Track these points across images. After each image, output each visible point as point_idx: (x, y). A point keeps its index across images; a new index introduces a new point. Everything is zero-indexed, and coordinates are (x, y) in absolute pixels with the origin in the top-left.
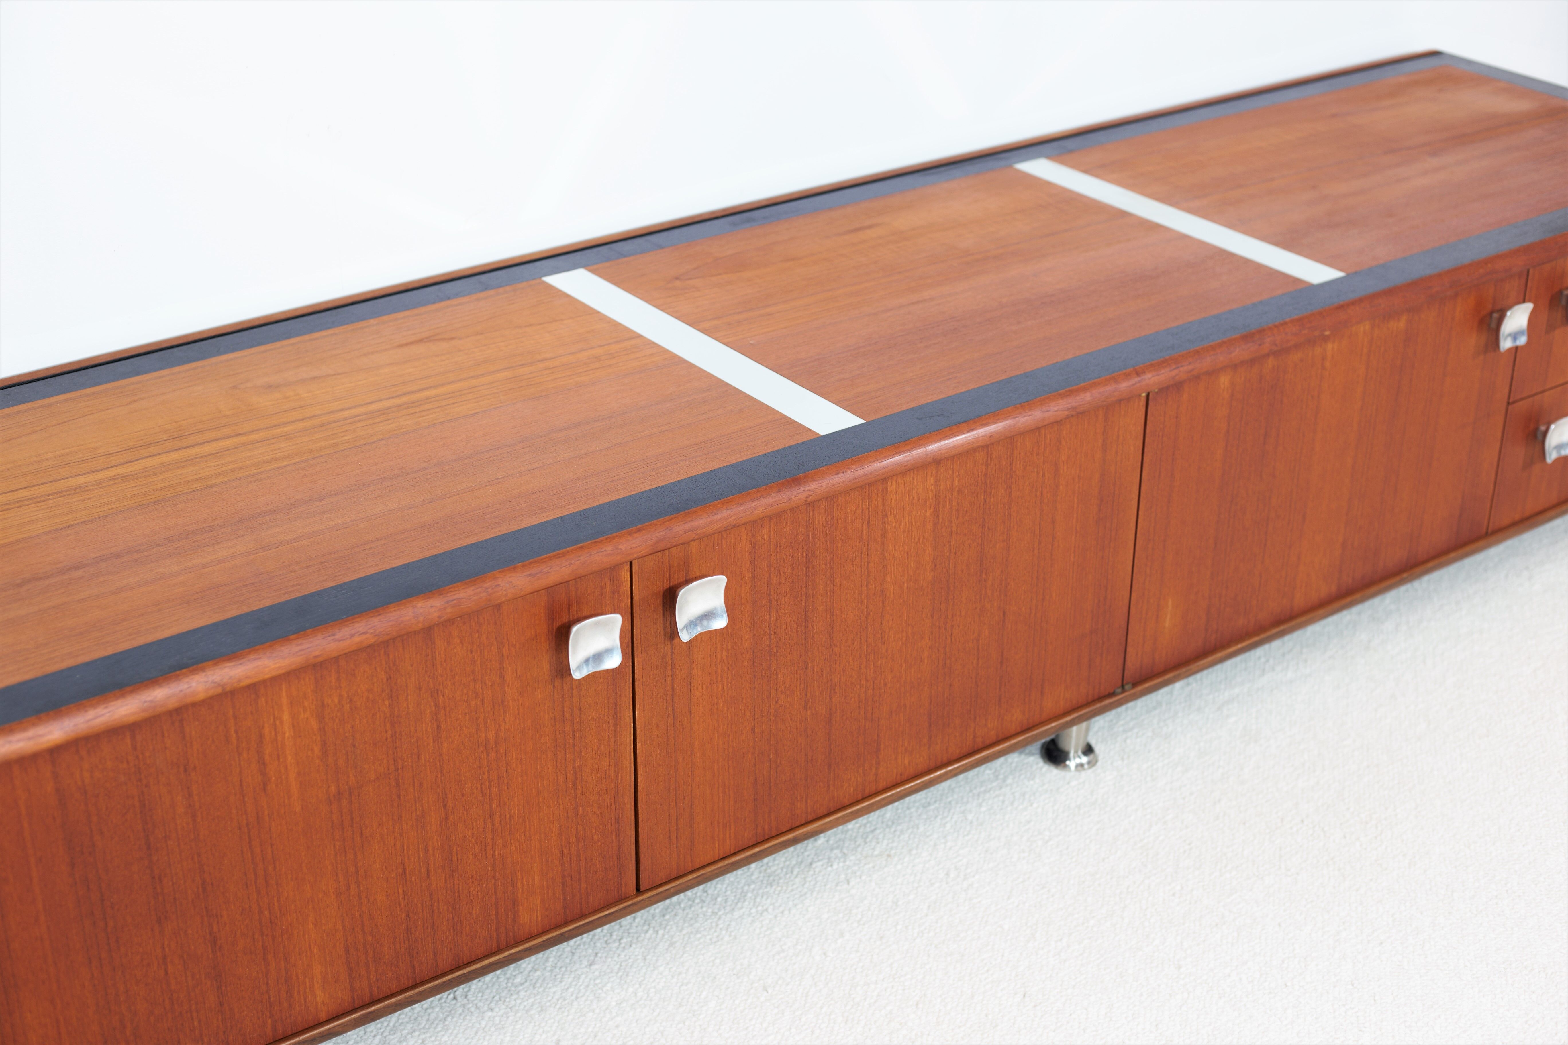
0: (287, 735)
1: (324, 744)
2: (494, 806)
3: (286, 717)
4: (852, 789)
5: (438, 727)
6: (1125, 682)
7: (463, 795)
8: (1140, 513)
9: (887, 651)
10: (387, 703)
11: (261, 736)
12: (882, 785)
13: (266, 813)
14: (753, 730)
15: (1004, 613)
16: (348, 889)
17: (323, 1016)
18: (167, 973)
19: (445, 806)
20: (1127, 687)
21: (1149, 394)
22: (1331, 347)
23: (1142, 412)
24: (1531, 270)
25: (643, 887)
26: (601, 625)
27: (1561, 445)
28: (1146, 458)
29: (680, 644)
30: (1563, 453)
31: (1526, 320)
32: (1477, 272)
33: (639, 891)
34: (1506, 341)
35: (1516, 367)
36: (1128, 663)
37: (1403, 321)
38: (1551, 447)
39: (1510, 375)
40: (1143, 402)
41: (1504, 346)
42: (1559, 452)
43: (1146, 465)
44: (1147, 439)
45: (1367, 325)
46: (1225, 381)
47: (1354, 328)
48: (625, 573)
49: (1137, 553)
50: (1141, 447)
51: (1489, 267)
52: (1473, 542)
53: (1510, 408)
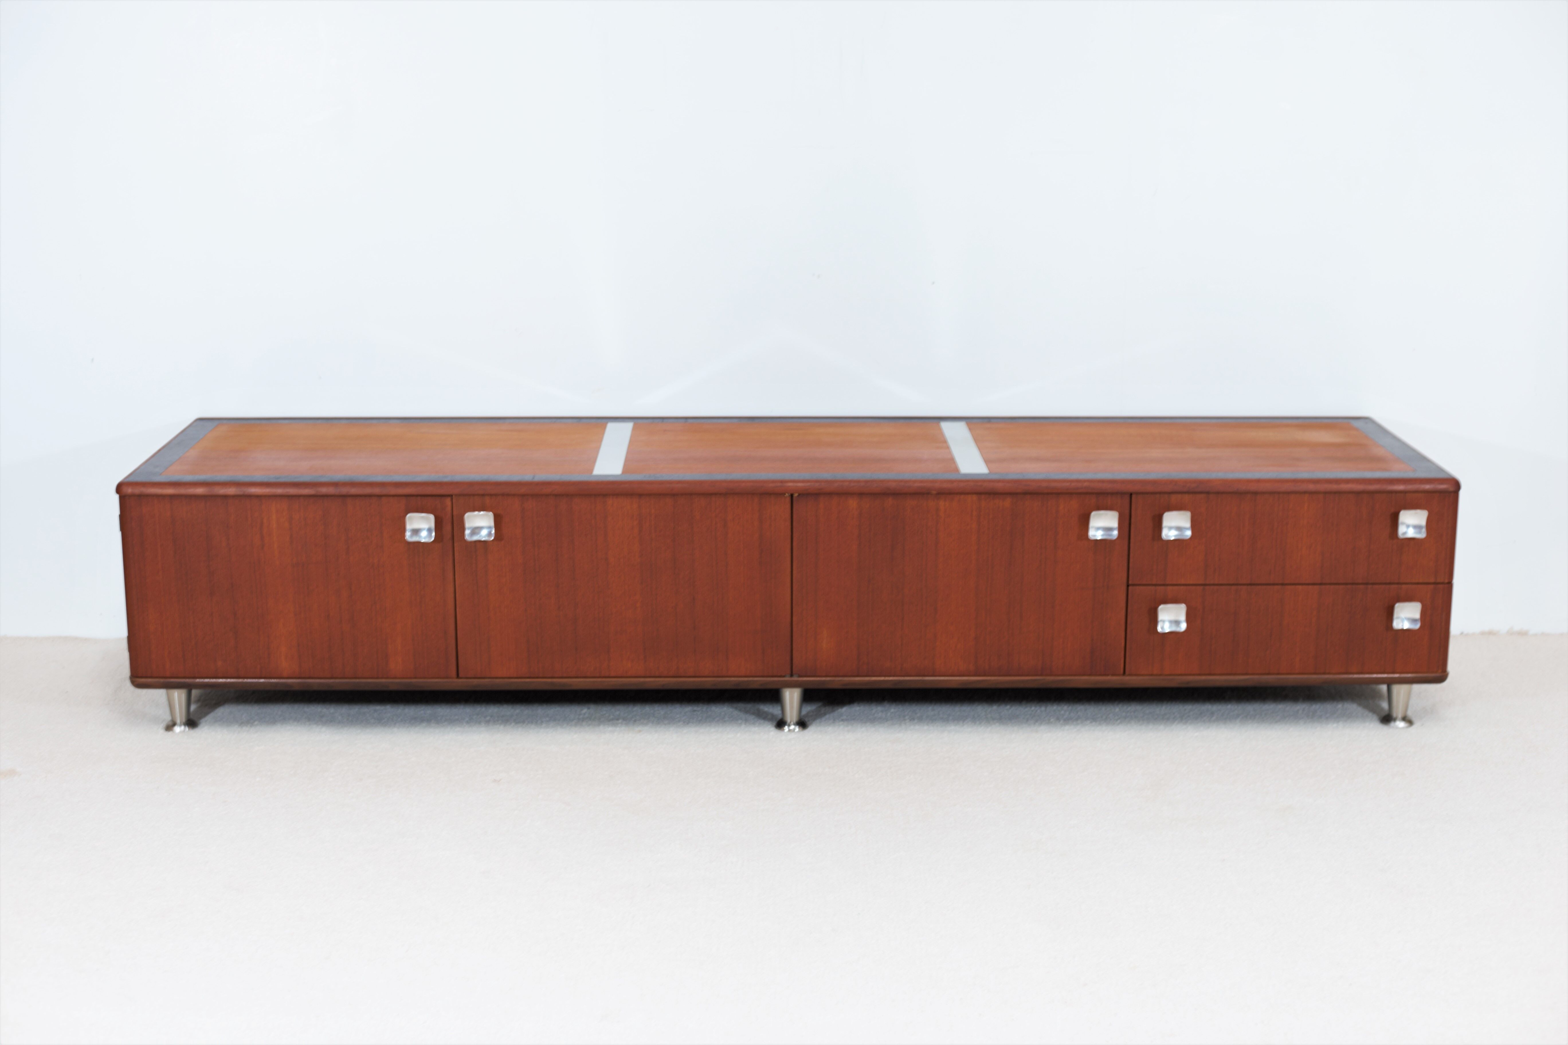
0: (274, 526)
1: (291, 536)
2: (376, 598)
3: (274, 517)
4: (592, 669)
5: (348, 548)
6: (794, 674)
7: (360, 587)
8: (793, 567)
9: (611, 594)
10: (323, 527)
11: (262, 523)
13: (263, 560)
14: (526, 610)
15: (694, 598)
16: (300, 613)
17: (285, 675)
19: (350, 589)
20: (794, 676)
21: (792, 496)
22: (942, 504)
23: (788, 506)
24: (1134, 496)
25: (460, 675)
26: (422, 517)
27: (1171, 622)
28: (794, 535)
29: (465, 541)
30: (1174, 629)
31: (1115, 524)
32: (1073, 484)
33: (458, 676)
34: (1096, 533)
35: (1131, 560)
36: (794, 661)
37: (1008, 502)
38: (1161, 621)
39: (1126, 565)
40: (788, 500)
41: (1095, 536)
42: (1170, 627)
43: (795, 539)
44: (794, 524)
45: (975, 497)
46: (853, 503)
47: (962, 496)
48: (448, 501)
49: (794, 592)
50: (790, 527)
51: (1086, 484)
52: (1108, 675)
53: (1130, 588)
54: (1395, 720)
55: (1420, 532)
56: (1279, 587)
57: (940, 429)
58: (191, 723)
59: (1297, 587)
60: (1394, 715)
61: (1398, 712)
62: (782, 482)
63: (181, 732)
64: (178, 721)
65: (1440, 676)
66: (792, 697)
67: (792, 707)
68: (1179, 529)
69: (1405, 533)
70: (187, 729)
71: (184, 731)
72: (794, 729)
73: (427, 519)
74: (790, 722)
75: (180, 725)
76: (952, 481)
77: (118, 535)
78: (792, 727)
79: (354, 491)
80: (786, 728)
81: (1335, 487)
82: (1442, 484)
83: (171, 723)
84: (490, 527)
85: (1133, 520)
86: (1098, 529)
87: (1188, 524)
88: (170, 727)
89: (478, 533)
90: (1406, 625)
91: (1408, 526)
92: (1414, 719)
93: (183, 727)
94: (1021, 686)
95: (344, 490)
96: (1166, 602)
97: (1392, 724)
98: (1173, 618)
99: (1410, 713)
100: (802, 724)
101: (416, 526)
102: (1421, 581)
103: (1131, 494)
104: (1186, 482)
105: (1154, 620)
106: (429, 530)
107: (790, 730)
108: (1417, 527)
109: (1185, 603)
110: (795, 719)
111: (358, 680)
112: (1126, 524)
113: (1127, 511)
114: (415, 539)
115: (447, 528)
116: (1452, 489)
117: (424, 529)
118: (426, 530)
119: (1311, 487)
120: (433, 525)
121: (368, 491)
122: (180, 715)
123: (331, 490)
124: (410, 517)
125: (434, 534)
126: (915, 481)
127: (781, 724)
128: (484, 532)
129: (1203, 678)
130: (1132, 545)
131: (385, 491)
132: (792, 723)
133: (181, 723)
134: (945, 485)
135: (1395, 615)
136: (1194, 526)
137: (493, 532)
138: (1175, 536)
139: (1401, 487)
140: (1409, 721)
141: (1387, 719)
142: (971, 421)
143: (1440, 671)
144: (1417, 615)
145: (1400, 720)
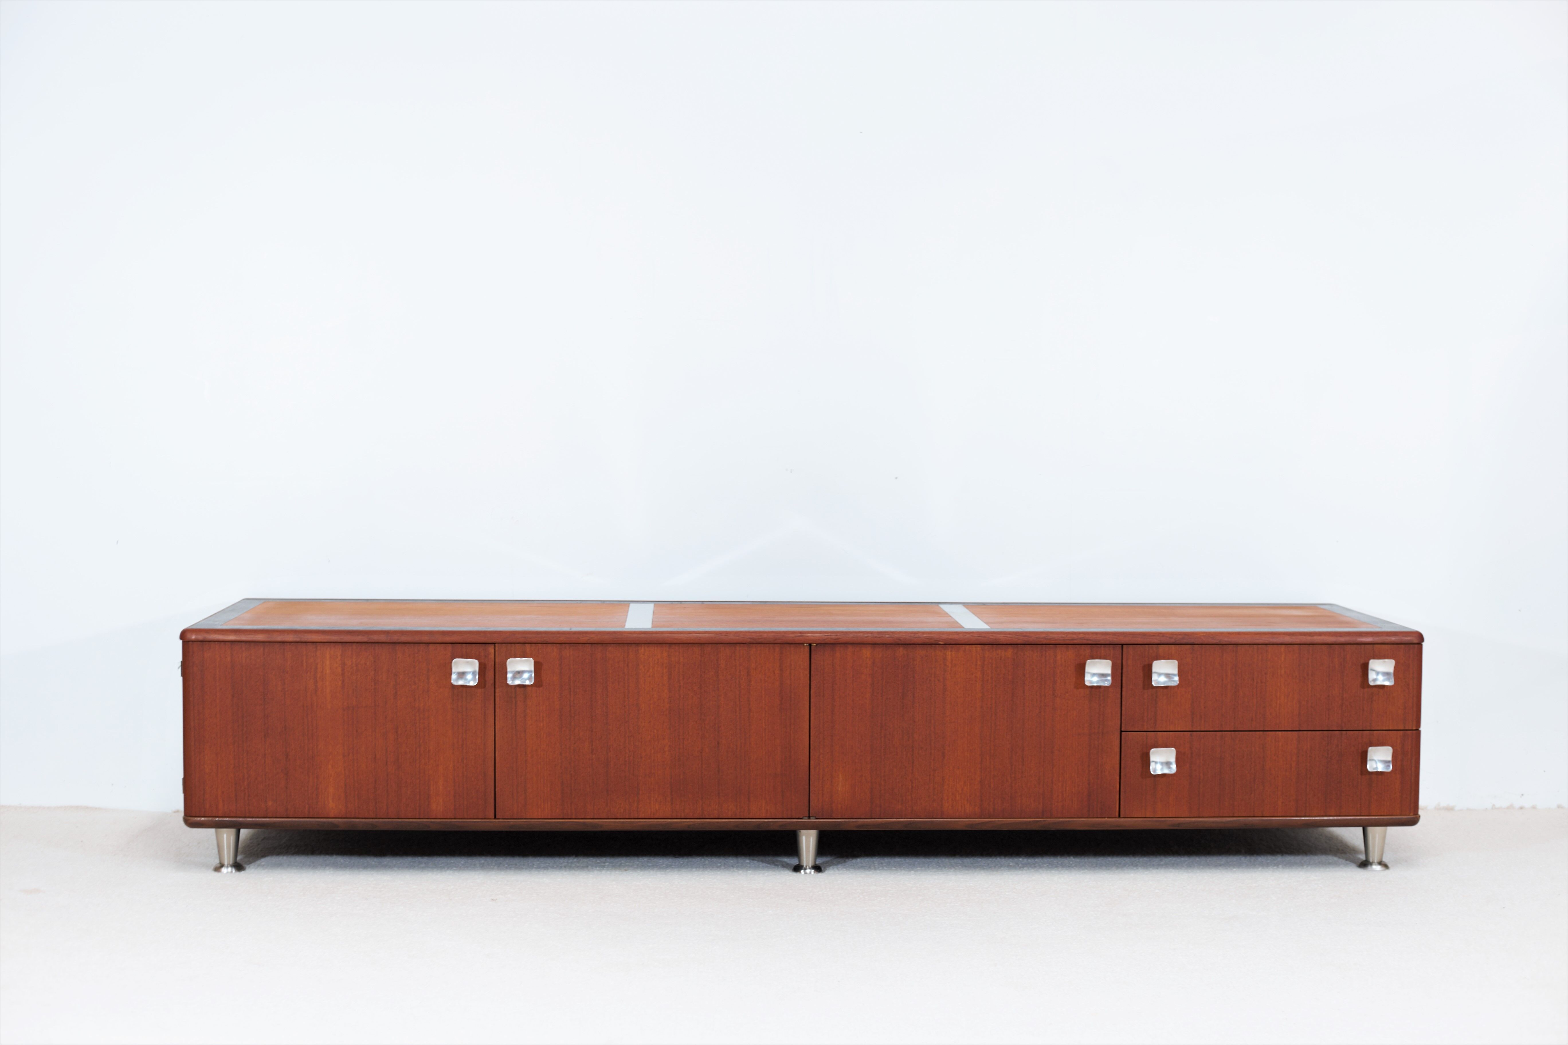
0: (327, 671)
1: (343, 682)
2: (421, 741)
3: (328, 663)
4: (622, 810)
5: (396, 692)
6: (811, 815)
7: (406, 731)
8: (811, 714)
9: (641, 738)
10: (373, 672)
11: (316, 668)
12: (642, 816)
13: (315, 704)
14: (561, 754)
15: (718, 743)
16: (349, 755)
17: (332, 815)
18: (265, 762)
19: (397, 732)
20: (812, 818)
21: (810, 645)
22: (949, 654)
23: (808, 655)
24: (1124, 646)
25: (497, 817)
26: (468, 662)
27: (1162, 763)
28: (812, 683)
29: (508, 685)
30: (1166, 771)
31: (1108, 671)
32: (1069, 636)
33: (495, 818)
34: (1091, 680)
35: (1123, 708)
36: (812, 803)
37: (1009, 652)
38: (1153, 761)
39: (1119, 712)
40: (807, 649)
41: (1091, 682)
42: (1162, 769)
43: (812, 687)
44: (812, 672)
45: (979, 648)
46: (867, 652)
47: (967, 646)
48: (491, 649)
49: (811, 738)
50: (808, 676)
51: (1082, 635)
52: (1105, 818)
53: (1123, 733)
54: (1371, 864)
55: (1388, 679)
56: (1262, 732)
57: (941, 608)
58: (238, 867)
59: (1278, 732)
60: (1371, 861)
61: (1374, 856)
62: (801, 632)
63: (227, 872)
64: (226, 863)
65: (1413, 821)
66: (808, 841)
67: (808, 851)
68: (1168, 675)
69: (1375, 680)
70: (234, 871)
71: (232, 872)
72: (810, 873)
73: (472, 664)
74: (806, 866)
75: (227, 867)
76: (957, 633)
77: (180, 679)
78: (808, 871)
79: (403, 639)
80: (802, 871)
81: (1309, 639)
82: (1406, 636)
83: (219, 865)
84: (530, 672)
85: (1124, 670)
86: (1094, 675)
87: (1176, 672)
88: (218, 868)
89: (521, 677)
90: (1380, 768)
91: (1378, 673)
92: (1389, 865)
93: (230, 869)
94: (1024, 828)
95: (395, 638)
96: (1157, 746)
97: (1369, 867)
98: (1164, 759)
99: (1385, 860)
100: (818, 868)
101: (461, 670)
102: (1391, 729)
103: (1122, 645)
104: (1172, 634)
105: (1146, 762)
106: (474, 673)
107: (806, 873)
108: (1386, 674)
109: (1174, 748)
110: (811, 864)
111: (400, 820)
112: (1118, 672)
113: (1120, 662)
114: (461, 682)
115: (490, 674)
116: (1416, 641)
117: (470, 672)
118: (471, 673)
119: (1288, 639)
120: (477, 669)
121: (417, 639)
122: (228, 857)
123: (383, 638)
124: (455, 662)
125: (477, 677)
126: (924, 633)
127: (797, 868)
128: (526, 676)
129: (1193, 819)
130: (1124, 693)
131: (432, 639)
132: (808, 867)
133: (228, 865)
134: (951, 637)
135: (1369, 757)
136: (1181, 672)
137: (533, 675)
138: (1165, 682)
139: (1369, 639)
140: (1386, 866)
141: (1365, 864)
142: (967, 605)
143: (1412, 814)
144: (1389, 758)
145: (1375, 865)
